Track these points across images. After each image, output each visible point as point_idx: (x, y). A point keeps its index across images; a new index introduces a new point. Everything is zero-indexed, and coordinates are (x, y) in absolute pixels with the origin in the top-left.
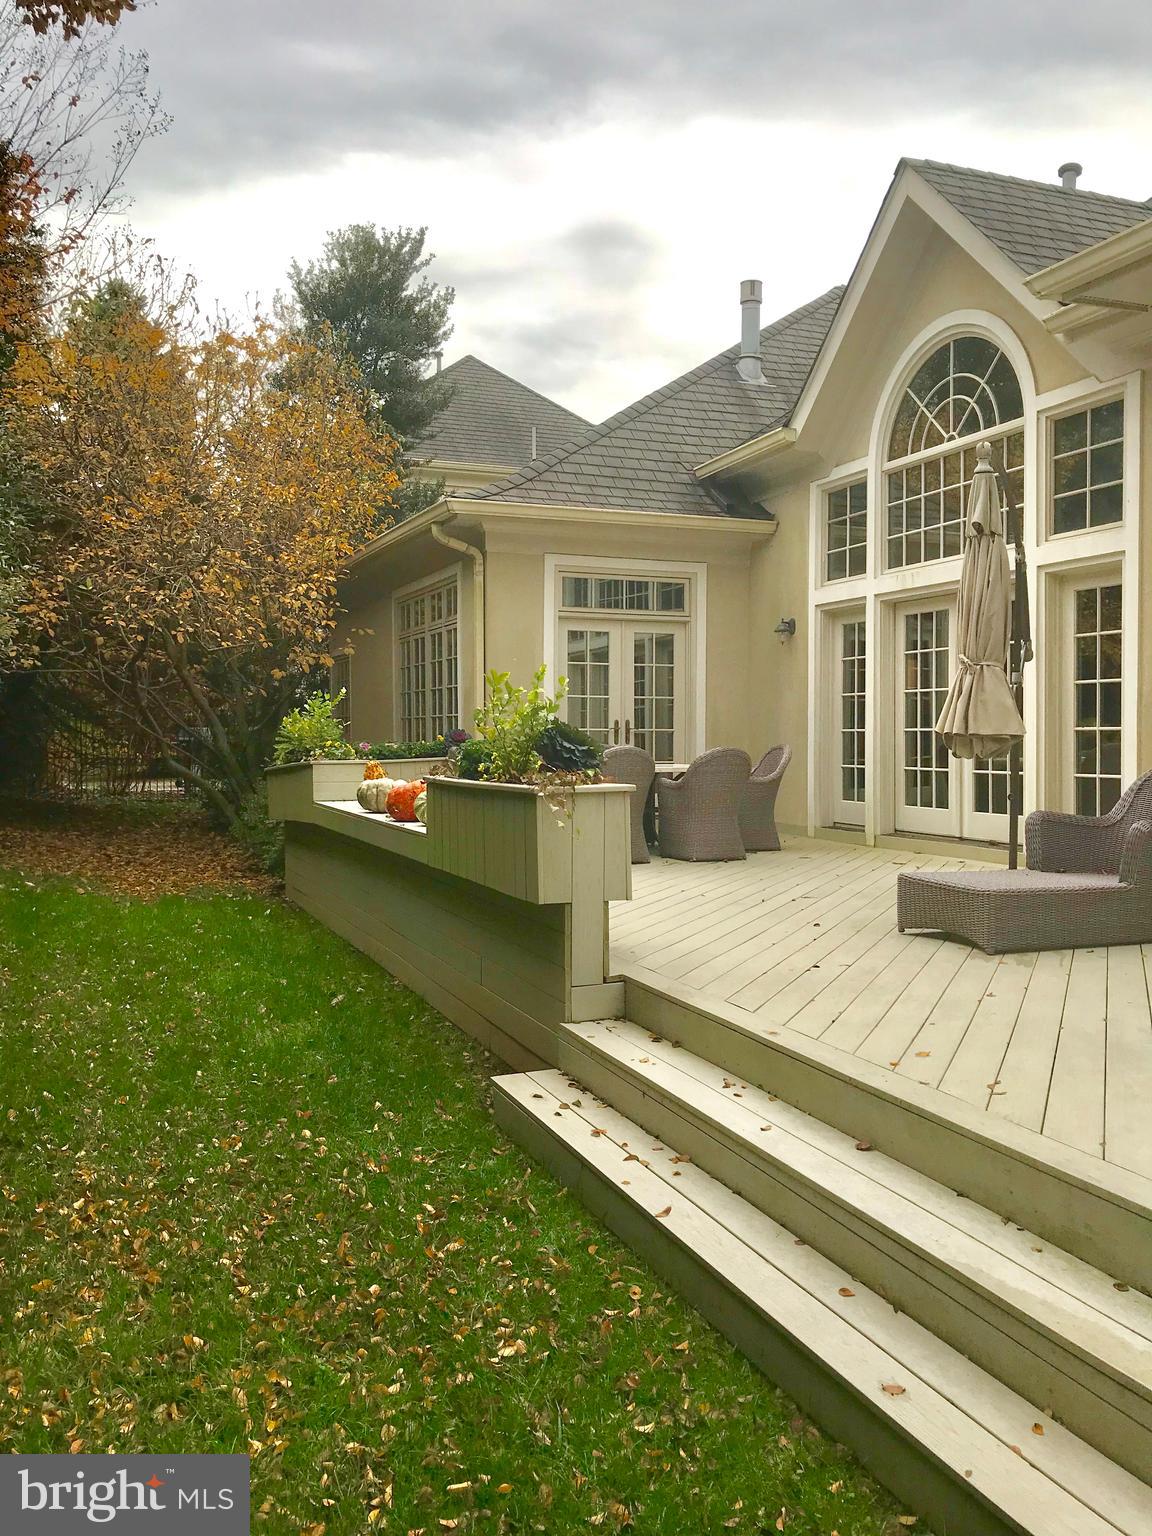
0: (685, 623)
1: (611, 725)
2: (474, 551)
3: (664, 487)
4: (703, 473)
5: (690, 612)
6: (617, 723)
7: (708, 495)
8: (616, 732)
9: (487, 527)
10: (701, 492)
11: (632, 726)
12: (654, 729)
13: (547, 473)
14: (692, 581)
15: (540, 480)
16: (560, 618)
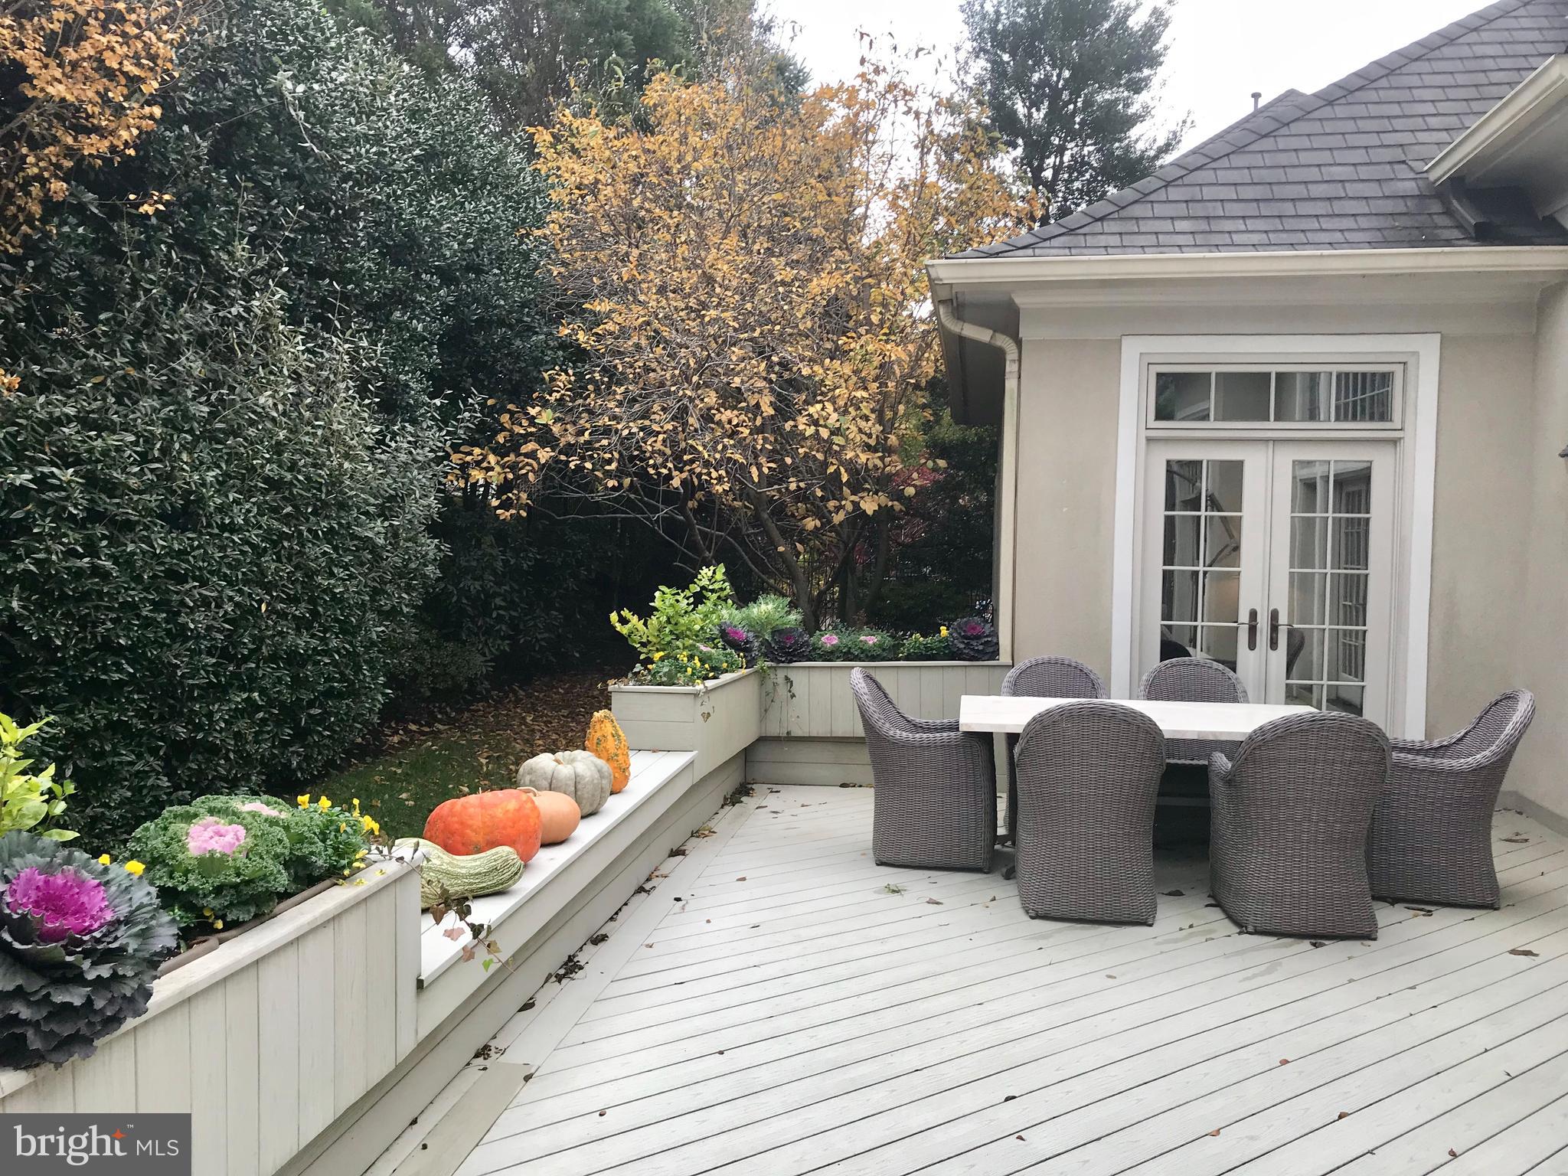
0: (1395, 442)
1: (1244, 617)
2: (1004, 342)
3: (1360, 207)
4: (1440, 174)
5: (1403, 422)
6: (1253, 615)
7: (1448, 212)
8: (1253, 630)
9: (1019, 300)
10: (1436, 207)
11: (1283, 619)
12: (1326, 626)
13: (1136, 206)
14: (1411, 368)
15: (1121, 219)
16: (1149, 440)
